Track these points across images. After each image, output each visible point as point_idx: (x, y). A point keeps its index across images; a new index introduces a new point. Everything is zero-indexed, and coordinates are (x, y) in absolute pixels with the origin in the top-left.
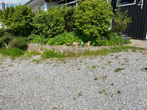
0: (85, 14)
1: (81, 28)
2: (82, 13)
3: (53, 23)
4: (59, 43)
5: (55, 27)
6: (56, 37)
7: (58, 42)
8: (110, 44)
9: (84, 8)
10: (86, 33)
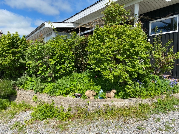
0: (104, 47)
1: (99, 69)
2: (99, 45)
3: (55, 60)
4: (62, 91)
5: (58, 65)
6: (58, 82)
7: (60, 91)
8: (149, 94)
9: (103, 37)
10: (106, 77)
